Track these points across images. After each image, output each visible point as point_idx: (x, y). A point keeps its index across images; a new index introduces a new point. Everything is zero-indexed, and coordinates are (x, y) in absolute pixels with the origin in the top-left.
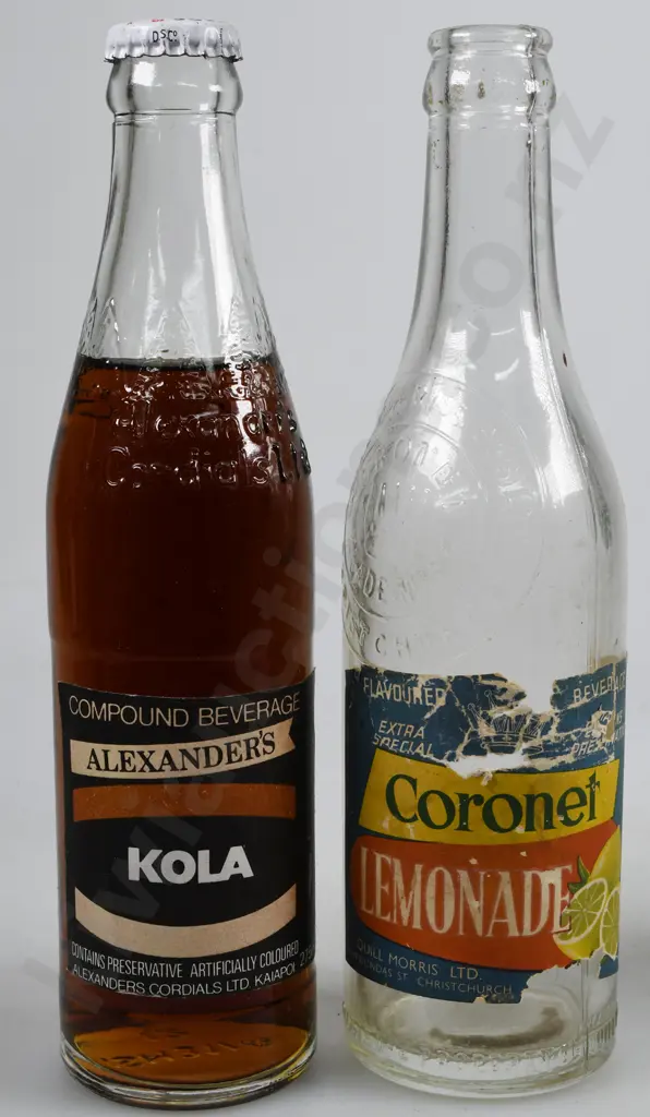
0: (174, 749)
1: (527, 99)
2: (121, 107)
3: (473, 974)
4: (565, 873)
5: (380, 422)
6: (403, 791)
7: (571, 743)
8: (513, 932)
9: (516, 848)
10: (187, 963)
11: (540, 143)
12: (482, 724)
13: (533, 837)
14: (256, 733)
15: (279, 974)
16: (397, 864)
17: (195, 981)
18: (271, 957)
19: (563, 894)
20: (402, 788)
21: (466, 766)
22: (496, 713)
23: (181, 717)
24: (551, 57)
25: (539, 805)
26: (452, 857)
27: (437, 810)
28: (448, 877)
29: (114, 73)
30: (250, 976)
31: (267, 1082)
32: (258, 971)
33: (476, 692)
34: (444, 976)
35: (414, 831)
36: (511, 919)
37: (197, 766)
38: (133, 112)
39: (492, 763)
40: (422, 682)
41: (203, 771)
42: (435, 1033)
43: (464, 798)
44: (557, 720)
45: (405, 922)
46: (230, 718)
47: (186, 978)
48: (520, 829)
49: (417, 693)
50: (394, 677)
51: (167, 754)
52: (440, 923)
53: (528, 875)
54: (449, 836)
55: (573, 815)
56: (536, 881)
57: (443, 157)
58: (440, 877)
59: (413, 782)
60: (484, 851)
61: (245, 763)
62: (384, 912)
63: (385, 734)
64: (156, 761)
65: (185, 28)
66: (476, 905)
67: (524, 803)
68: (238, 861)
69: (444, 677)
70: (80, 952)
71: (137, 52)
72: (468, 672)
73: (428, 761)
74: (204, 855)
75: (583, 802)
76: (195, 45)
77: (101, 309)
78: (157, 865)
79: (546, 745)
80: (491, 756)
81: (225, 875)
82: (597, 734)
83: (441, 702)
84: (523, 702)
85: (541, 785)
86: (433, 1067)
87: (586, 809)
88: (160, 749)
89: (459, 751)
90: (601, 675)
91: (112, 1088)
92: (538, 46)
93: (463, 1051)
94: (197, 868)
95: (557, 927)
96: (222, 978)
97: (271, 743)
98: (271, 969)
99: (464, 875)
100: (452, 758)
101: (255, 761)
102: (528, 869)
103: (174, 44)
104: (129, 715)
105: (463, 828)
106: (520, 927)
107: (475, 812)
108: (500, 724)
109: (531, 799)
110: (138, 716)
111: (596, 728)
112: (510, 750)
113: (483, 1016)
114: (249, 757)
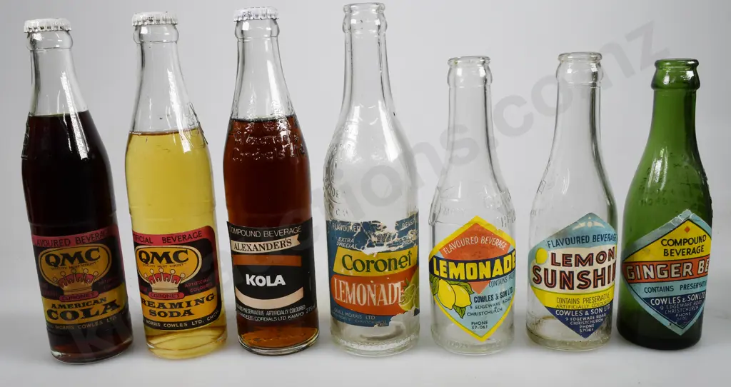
0: (257, 244)
1: (377, 28)
2: (240, 37)
3: (373, 318)
4: (402, 283)
5: (333, 137)
6: (348, 260)
7: (402, 241)
8: (386, 304)
9: (386, 276)
10: (265, 311)
11: (382, 42)
12: (373, 237)
13: (391, 272)
14: (284, 239)
15: (297, 315)
16: (347, 283)
17: (268, 317)
18: (294, 310)
19: (401, 290)
20: (347, 259)
21: (368, 251)
22: (377, 233)
23: (258, 234)
24: (385, 12)
25: (393, 262)
26: (365, 281)
27: (359, 266)
28: (364, 287)
29: (237, 25)
30: (287, 315)
31: (304, 346)
32: (289, 314)
33: (370, 227)
34: (364, 319)
35: (352, 273)
36: (385, 300)
37: (264, 249)
38: (243, 39)
39: (376, 250)
40: (352, 224)
41: (266, 251)
42: (361, 336)
43: (368, 262)
44: (397, 234)
45: (350, 302)
46: (274, 234)
47: (265, 316)
48: (387, 270)
49: (351, 228)
50: (343, 223)
51: (255, 246)
52: (362, 302)
53: (390, 285)
54: (364, 274)
55: (404, 264)
56: (392, 286)
57: (350, 46)
58: (361, 287)
59: (351, 257)
60: (375, 278)
61: (280, 249)
62: (343, 299)
63: (340, 241)
64: (252, 247)
65: (254, 11)
66: (373, 296)
67: (387, 261)
68: (280, 280)
69: (359, 222)
70: (240, 308)
71: (245, 18)
72: (367, 221)
73: (355, 250)
74: (268, 278)
75: (407, 260)
76: (257, 16)
77: (236, 103)
78: (254, 280)
79: (394, 243)
80: (376, 247)
81: (276, 284)
82: (410, 238)
83: (359, 230)
84: (385, 229)
85: (392, 255)
86: (362, 347)
87: (408, 262)
88: (253, 244)
89: (366, 246)
90: (411, 218)
91: (254, 350)
92: (380, 9)
93: (371, 342)
94: (266, 281)
95: (400, 301)
96: (276, 316)
97: (290, 243)
98: (295, 314)
99: (369, 286)
100: (363, 248)
101: (284, 248)
102: (390, 282)
103: (250, 16)
104: (243, 233)
105: (368, 271)
106: (388, 302)
107: (372, 266)
108: (379, 237)
109: (390, 260)
110: (246, 233)
111: (410, 236)
112: (382, 245)
113: (377, 331)
114: (282, 247)
